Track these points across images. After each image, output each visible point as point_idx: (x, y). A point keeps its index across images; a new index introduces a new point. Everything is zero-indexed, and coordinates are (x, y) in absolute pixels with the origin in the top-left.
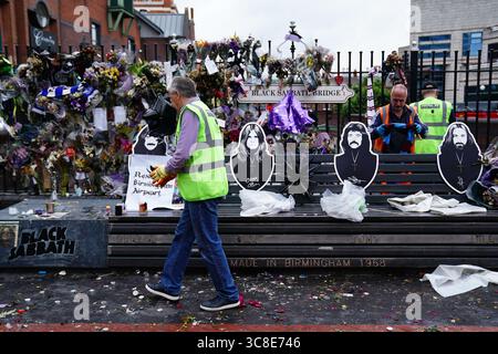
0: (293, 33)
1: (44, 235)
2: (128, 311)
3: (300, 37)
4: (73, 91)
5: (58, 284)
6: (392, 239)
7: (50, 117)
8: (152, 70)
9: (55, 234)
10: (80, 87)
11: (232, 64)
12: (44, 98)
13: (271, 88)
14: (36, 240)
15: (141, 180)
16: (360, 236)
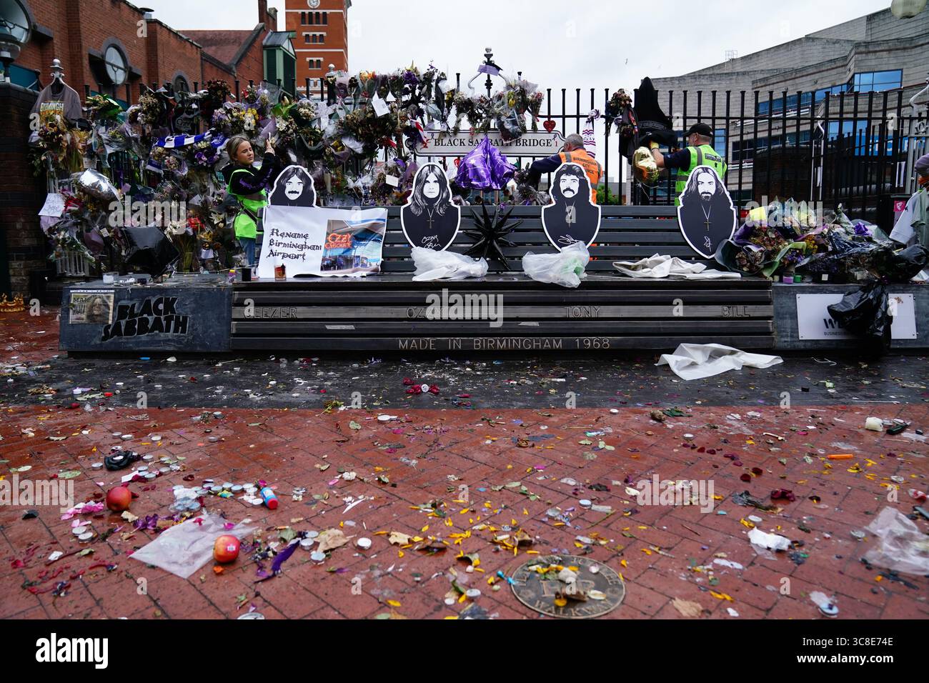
0: (489, 63)
1: (147, 309)
2: (252, 396)
3: (499, 69)
4: (197, 141)
5: (163, 370)
6: (619, 311)
7: (170, 176)
8: (302, 110)
9: (161, 306)
10: (207, 135)
11: (407, 104)
12: (160, 149)
13: (460, 136)
14: (136, 315)
15: (280, 239)
16: (576, 308)
